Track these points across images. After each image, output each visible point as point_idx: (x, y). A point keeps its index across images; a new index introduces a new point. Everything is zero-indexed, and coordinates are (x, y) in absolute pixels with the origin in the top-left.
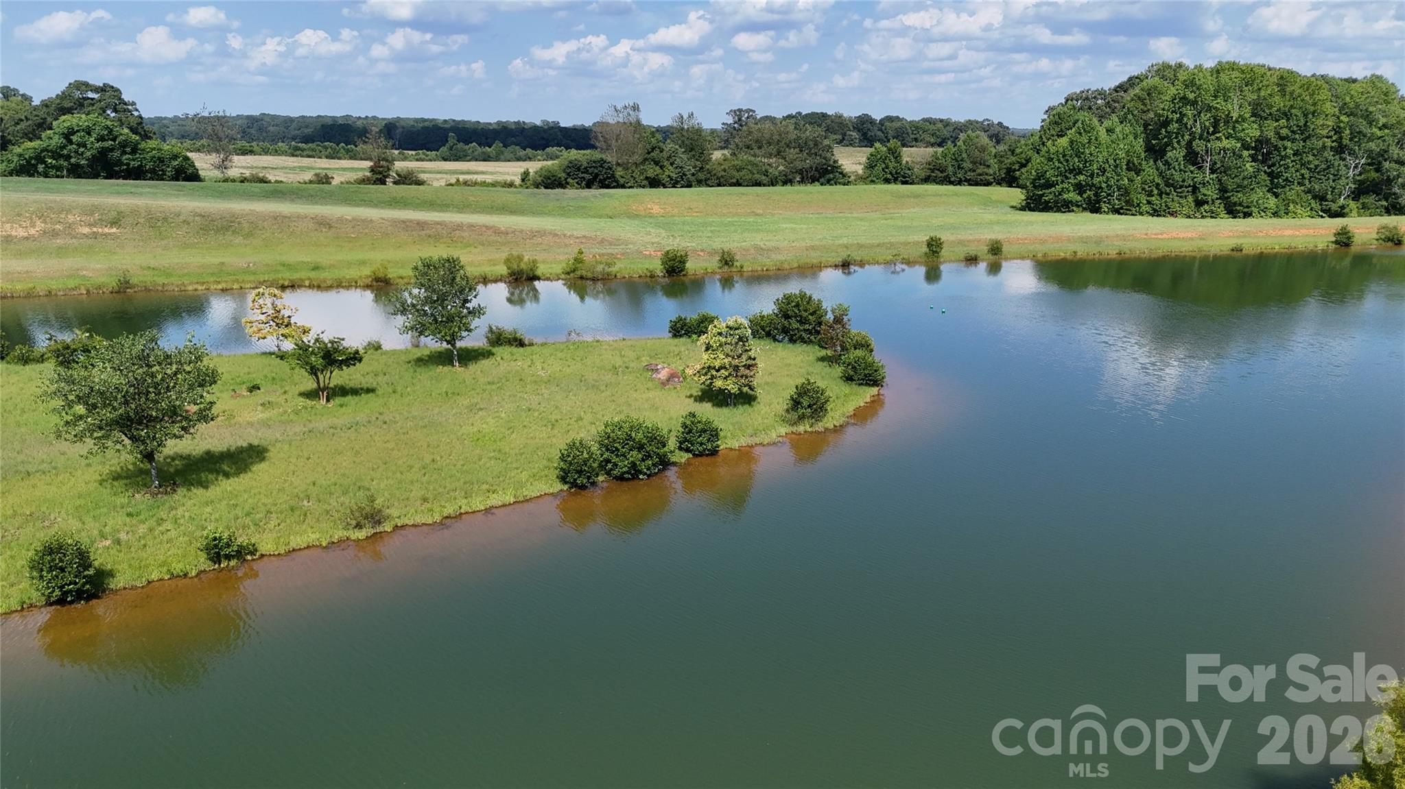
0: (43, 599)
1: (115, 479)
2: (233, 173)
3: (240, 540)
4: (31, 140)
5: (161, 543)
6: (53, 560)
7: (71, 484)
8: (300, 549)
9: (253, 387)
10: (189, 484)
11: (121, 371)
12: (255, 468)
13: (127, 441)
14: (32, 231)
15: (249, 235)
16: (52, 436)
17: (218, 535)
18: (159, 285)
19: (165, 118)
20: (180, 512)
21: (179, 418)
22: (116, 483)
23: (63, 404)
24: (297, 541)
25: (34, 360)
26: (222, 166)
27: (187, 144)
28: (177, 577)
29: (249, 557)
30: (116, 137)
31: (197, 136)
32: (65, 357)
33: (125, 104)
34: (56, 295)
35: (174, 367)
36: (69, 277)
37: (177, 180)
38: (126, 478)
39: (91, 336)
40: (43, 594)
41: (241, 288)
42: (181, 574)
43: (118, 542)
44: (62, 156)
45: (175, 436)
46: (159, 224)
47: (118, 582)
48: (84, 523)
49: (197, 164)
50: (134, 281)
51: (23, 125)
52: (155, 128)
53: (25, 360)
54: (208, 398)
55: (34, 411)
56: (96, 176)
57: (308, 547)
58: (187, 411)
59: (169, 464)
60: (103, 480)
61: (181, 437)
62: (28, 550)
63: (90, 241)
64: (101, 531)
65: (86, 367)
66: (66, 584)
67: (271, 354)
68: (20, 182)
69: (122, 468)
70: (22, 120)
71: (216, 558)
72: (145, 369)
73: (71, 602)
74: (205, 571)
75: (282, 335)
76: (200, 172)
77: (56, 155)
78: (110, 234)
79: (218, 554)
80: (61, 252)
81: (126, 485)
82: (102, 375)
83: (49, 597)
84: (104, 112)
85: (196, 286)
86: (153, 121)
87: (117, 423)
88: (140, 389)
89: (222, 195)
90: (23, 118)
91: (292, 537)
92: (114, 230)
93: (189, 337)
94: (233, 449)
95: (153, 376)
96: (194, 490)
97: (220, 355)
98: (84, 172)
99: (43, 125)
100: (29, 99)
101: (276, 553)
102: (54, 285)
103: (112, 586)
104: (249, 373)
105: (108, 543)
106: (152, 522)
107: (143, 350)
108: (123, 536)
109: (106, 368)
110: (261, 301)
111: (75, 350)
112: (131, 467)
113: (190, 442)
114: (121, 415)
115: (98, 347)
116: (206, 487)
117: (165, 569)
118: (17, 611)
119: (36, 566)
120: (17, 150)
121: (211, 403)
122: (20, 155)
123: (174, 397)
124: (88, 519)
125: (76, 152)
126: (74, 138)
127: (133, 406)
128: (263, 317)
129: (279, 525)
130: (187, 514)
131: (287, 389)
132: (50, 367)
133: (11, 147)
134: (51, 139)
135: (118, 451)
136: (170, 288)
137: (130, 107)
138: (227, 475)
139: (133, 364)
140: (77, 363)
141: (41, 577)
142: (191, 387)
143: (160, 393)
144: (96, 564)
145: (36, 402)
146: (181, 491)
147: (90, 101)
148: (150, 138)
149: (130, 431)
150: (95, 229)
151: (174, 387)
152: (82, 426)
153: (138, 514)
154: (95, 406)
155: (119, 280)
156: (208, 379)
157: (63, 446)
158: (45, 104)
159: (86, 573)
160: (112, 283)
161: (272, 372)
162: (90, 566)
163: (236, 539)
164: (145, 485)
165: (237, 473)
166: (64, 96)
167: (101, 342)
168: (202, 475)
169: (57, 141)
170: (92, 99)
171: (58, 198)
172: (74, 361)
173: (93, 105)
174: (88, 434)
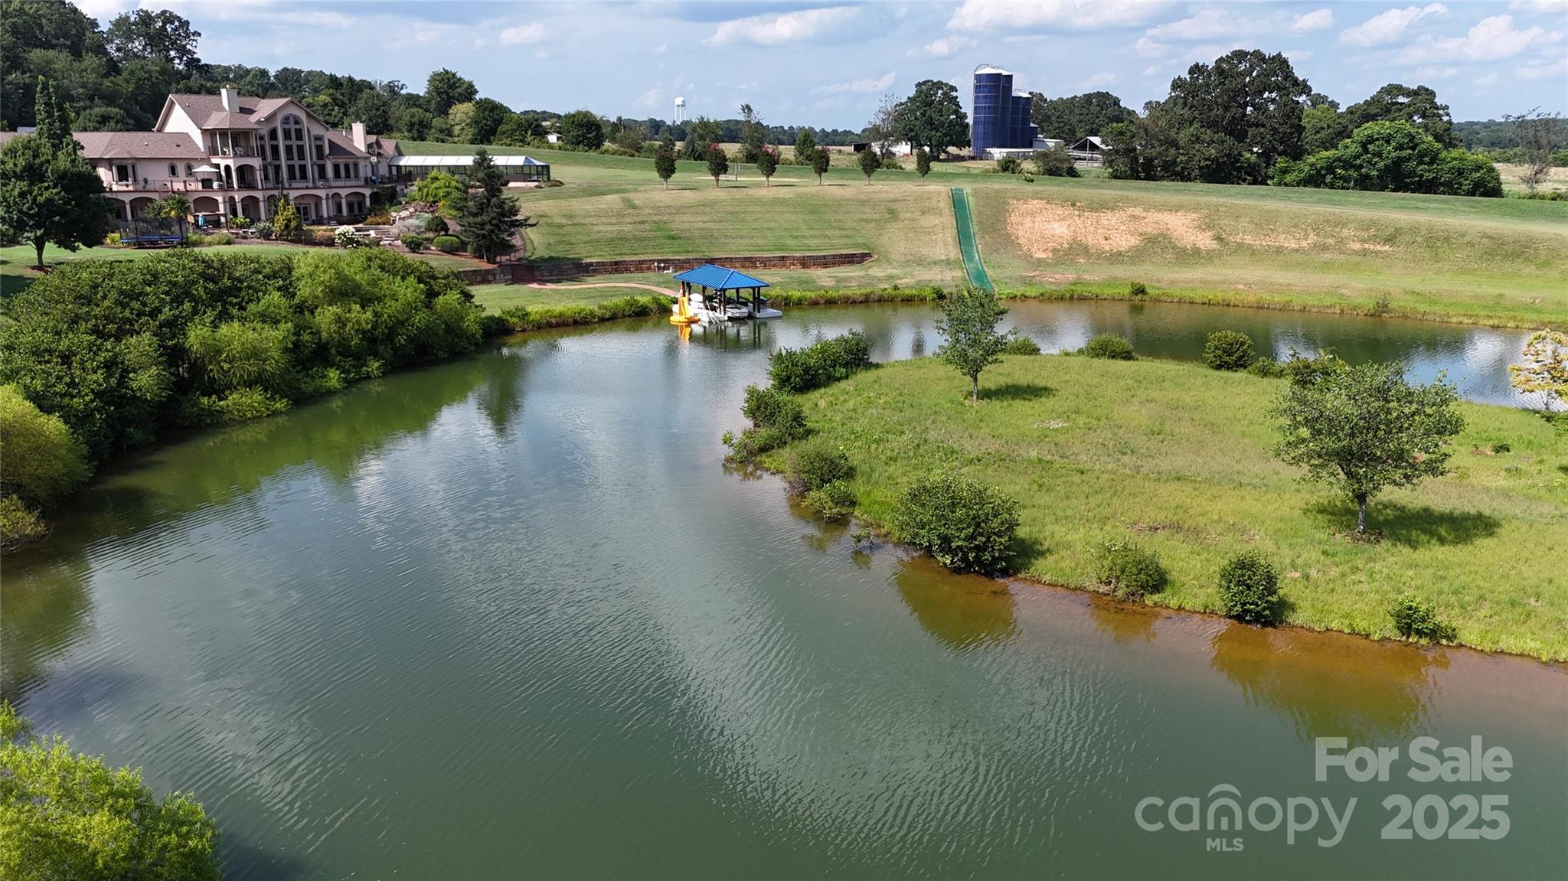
0: (1225, 609)
1: (1320, 512)
2: (1545, 188)
3: (1438, 619)
4: (1326, 149)
5: (1349, 593)
6: (1243, 575)
7: (1277, 504)
8: (1510, 654)
9: (1501, 447)
10: (1397, 539)
11: (1356, 400)
12: (1478, 542)
13: (1342, 476)
14: (1304, 244)
15: (1547, 264)
16: (1272, 453)
17: (1414, 605)
18: (1419, 313)
19: (1477, 123)
20: (1378, 567)
21: (1404, 464)
22: (1320, 517)
23: (1290, 423)
24: (1508, 643)
25: (1273, 374)
26: (1533, 180)
27: (1496, 152)
28: (1357, 634)
29: (1444, 642)
30: (1417, 145)
31: (1512, 143)
32: (1303, 376)
33: (1437, 108)
34: (1310, 311)
35: (1414, 407)
36: (1328, 294)
37: (1473, 195)
38: (1332, 514)
39: (1334, 358)
40: (1226, 605)
41: (1517, 327)
42: (1363, 633)
43: (1307, 578)
44: (1353, 166)
45: (1395, 482)
46: (1439, 244)
47: (1298, 618)
48: (1279, 548)
49: (1503, 177)
50: (1393, 305)
51: (1323, 134)
52: (1462, 135)
53: (1265, 373)
54: (1444, 448)
55: (1261, 424)
56: (1383, 189)
57: (1522, 655)
58: (1415, 458)
59: (1379, 511)
60: (1308, 510)
61: (1400, 485)
62: (1223, 558)
63: (1358, 259)
64: (1293, 561)
65: (1321, 390)
66: (1248, 603)
67: (1536, 412)
68: (1305, 192)
69: (1329, 502)
70: (1323, 128)
71: (1406, 629)
72: (1382, 403)
73: (1248, 622)
74: (1389, 639)
75: (1557, 391)
76: (1503, 187)
77: (1347, 164)
78: (1380, 252)
79: (1409, 626)
80: (1327, 266)
81: (1330, 521)
82: (1336, 401)
83: (1230, 610)
84: (1411, 117)
85: (1461, 319)
86: (1461, 127)
87: (1338, 454)
88: (1370, 424)
89: (1523, 214)
90: (1325, 126)
91: (1504, 636)
92: (1387, 248)
93: (1440, 376)
94: (1457, 513)
95: (1389, 412)
96: (1400, 547)
97: (1470, 402)
98: (1372, 184)
99: (1344, 133)
100: (1334, 105)
101: (1479, 648)
102: (1311, 301)
103: (1290, 620)
104: (1500, 429)
105: (1297, 575)
106: (1346, 568)
107: (1385, 382)
108: (1313, 573)
109: (1341, 395)
110: (1539, 347)
111: (1315, 371)
112: (1339, 504)
113: (1408, 493)
114: (1344, 446)
115: (1338, 371)
116: (1415, 548)
117: (1347, 622)
118: (1199, 612)
119: (1226, 575)
120: (1311, 159)
121: (1446, 455)
122: (1312, 165)
123: (1405, 440)
124: (1284, 546)
125: (1369, 162)
126: (1371, 147)
127: (1358, 440)
128: (1536, 366)
129: (1491, 617)
130: (1385, 571)
131: (1545, 458)
132: (1286, 384)
133: (1305, 156)
134: (1349, 147)
135: (1331, 484)
136: (1432, 317)
137: (1441, 112)
138: (1442, 541)
139: (1371, 396)
140: (1313, 384)
141: (1229, 588)
142: (1427, 433)
143: (1390, 432)
144: (1281, 592)
145: (1265, 417)
146: (1385, 544)
147: (1399, 106)
148: (1454, 146)
149: (1348, 466)
150: (1366, 246)
151: (1409, 429)
152: (1302, 449)
153: (1334, 555)
154: (1320, 432)
155: (1378, 303)
156: (1450, 427)
157: (1278, 465)
158: (1351, 111)
159: (1270, 598)
160: (1369, 304)
161: (1530, 434)
162: (1275, 593)
163: (1434, 616)
164: (1348, 527)
165: (1456, 542)
166: (1373, 101)
167: (1343, 367)
168: (1414, 533)
169: (1355, 149)
170: (1401, 104)
171: (1337, 210)
172: (1310, 382)
173: (1401, 110)
174: (1306, 460)
